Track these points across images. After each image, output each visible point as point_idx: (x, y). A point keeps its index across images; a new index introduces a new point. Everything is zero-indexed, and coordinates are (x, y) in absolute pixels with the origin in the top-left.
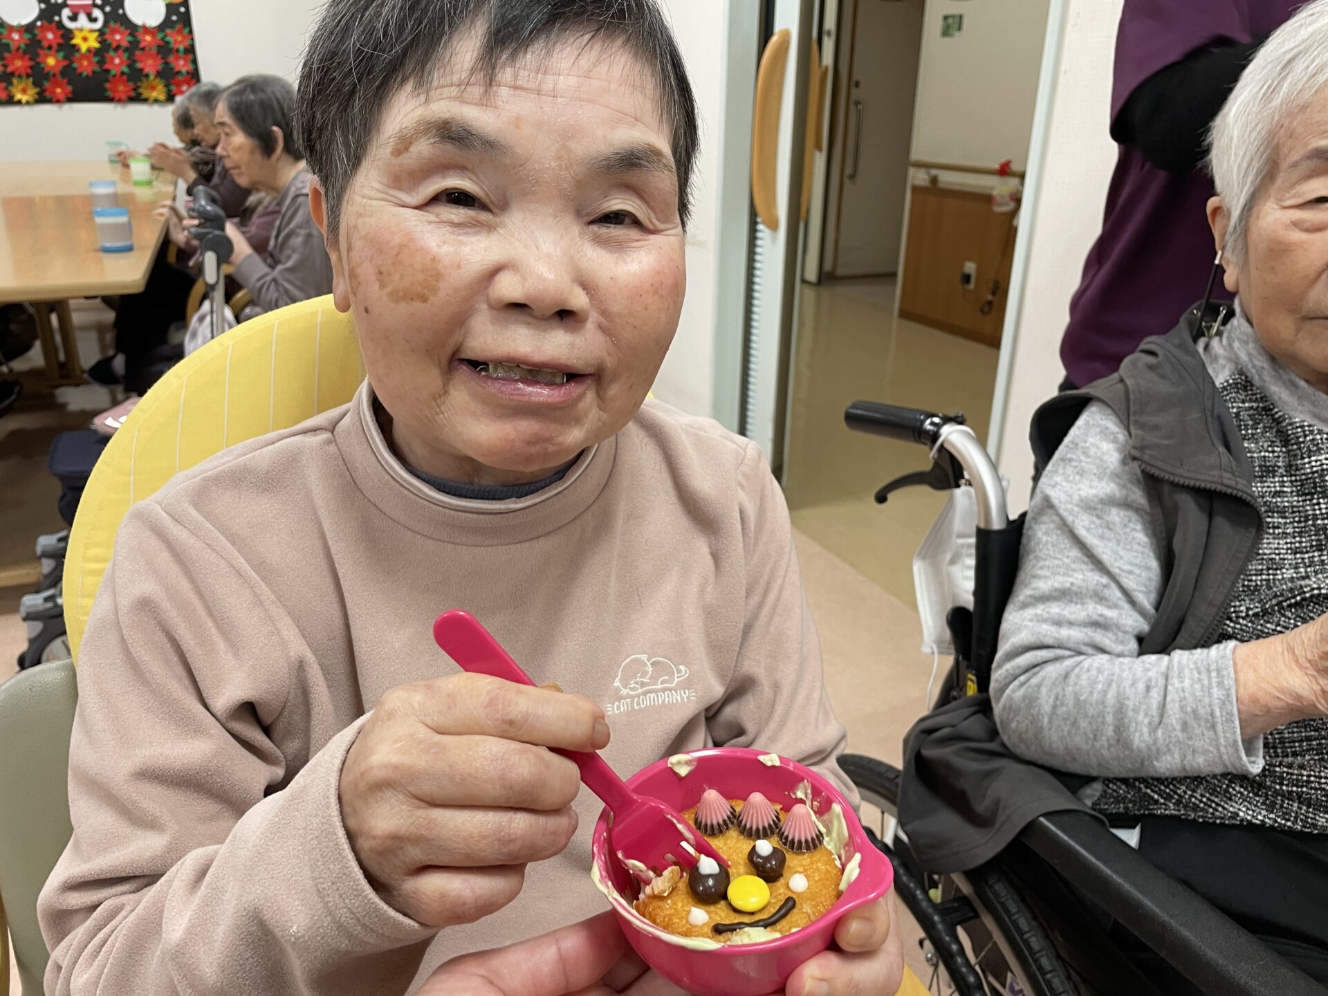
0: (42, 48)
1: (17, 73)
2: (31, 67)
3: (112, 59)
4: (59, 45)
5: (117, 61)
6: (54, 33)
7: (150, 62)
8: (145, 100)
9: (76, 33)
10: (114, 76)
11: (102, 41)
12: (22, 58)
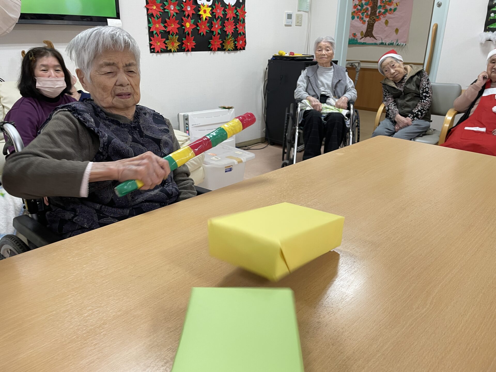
0: (185, 16)
1: (171, 32)
2: (178, 28)
3: (215, 25)
4: (193, 14)
5: (217, 26)
6: (191, 7)
7: (229, 27)
8: (224, 50)
9: (201, 6)
10: (215, 36)
11: (212, 13)
12: (174, 22)
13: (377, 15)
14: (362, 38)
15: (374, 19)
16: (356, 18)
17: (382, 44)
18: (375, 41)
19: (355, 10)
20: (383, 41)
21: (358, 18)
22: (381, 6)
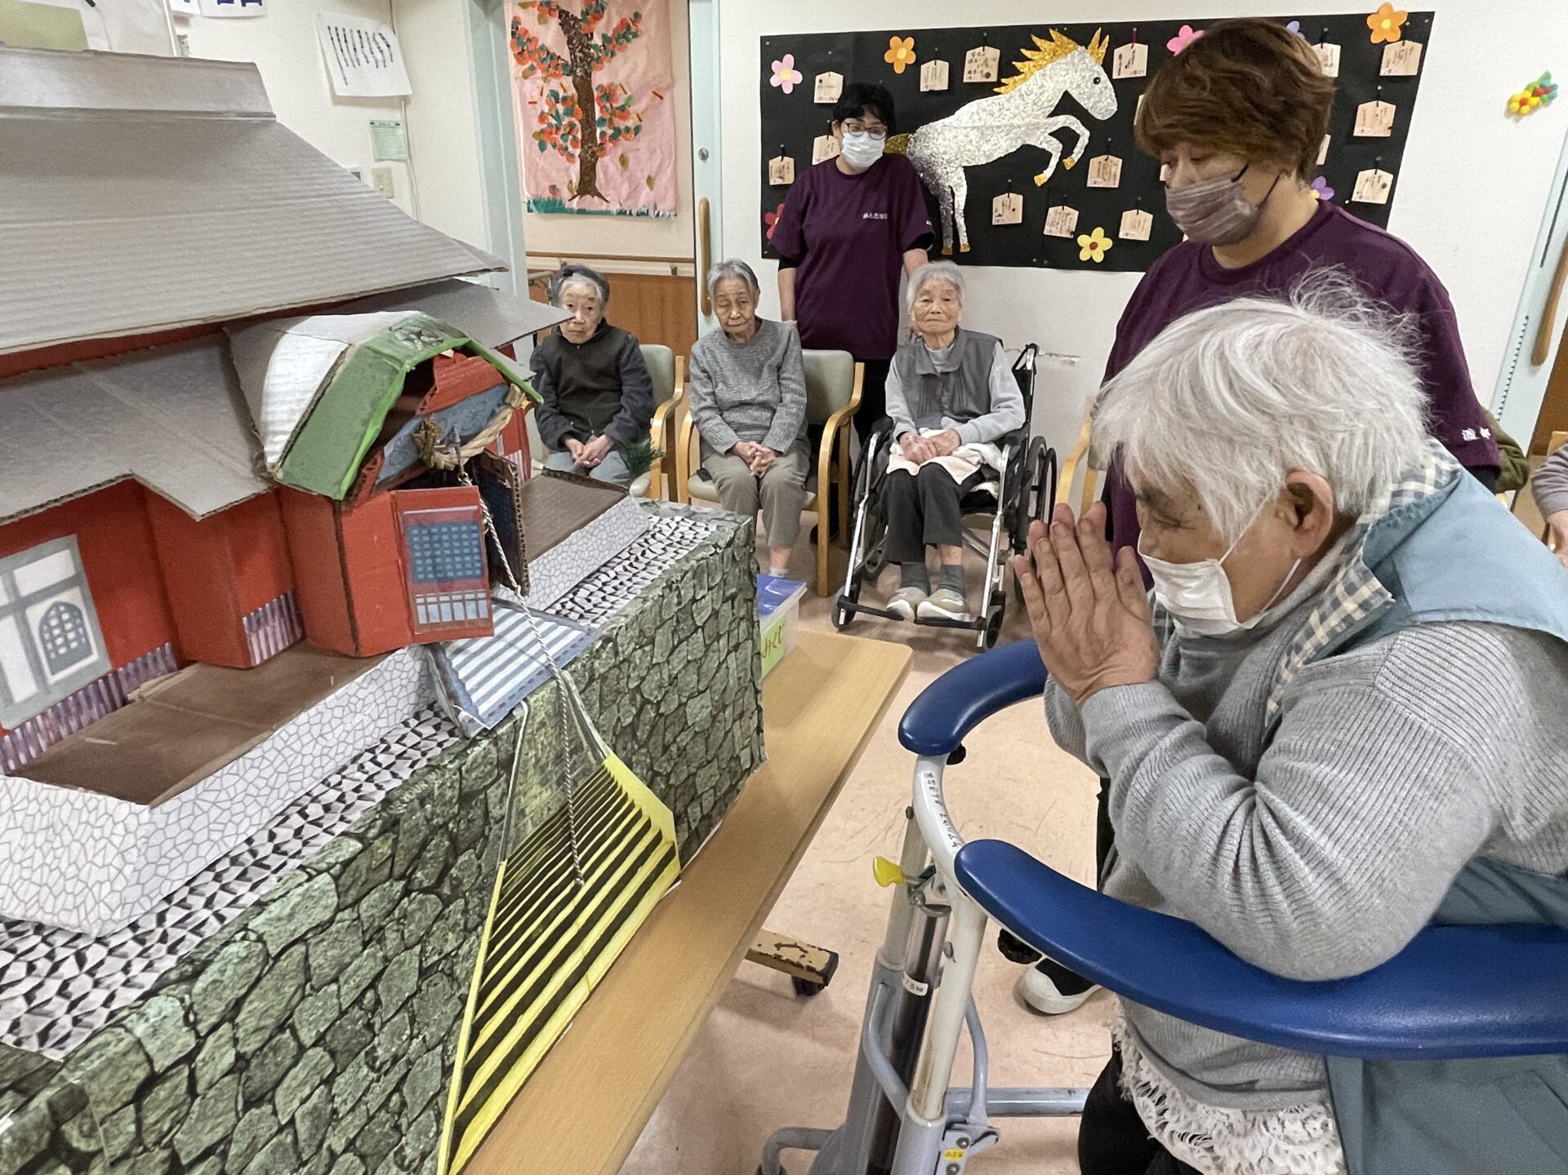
13: (599, 142)
14: (574, 197)
15: (593, 153)
16: (549, 147)
17: (621, 213)
18: (604, 207)
19: (545, 126)
20: (625, 208)
21: (554, 146)
22: (602, 120)
